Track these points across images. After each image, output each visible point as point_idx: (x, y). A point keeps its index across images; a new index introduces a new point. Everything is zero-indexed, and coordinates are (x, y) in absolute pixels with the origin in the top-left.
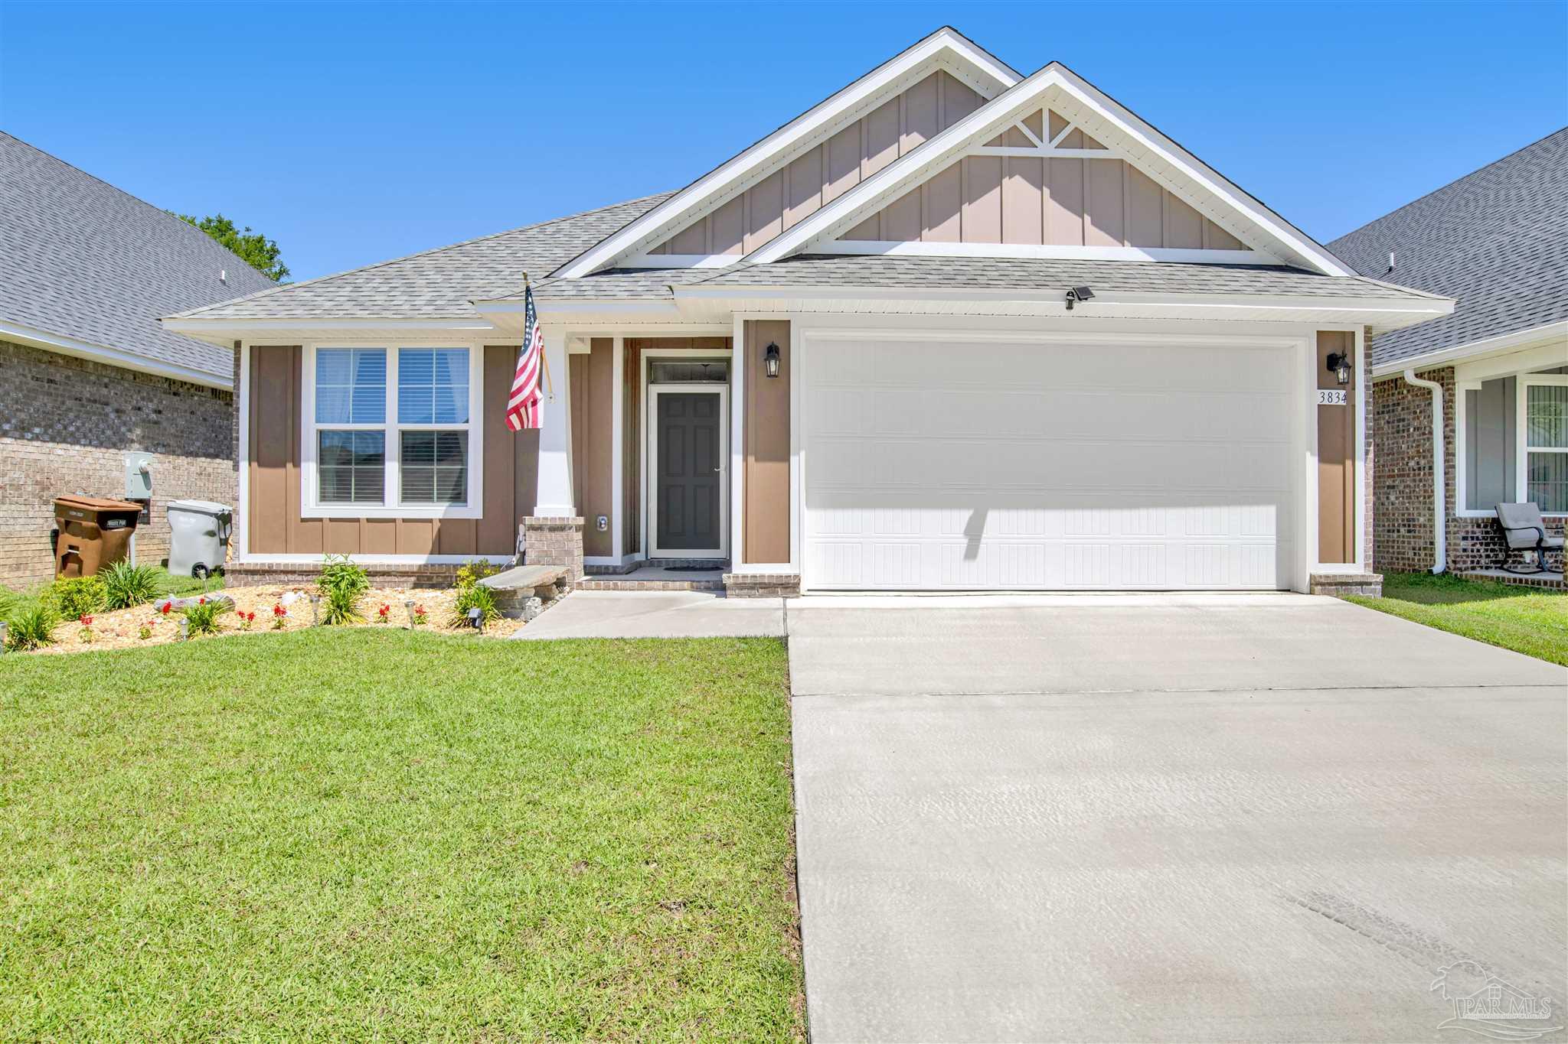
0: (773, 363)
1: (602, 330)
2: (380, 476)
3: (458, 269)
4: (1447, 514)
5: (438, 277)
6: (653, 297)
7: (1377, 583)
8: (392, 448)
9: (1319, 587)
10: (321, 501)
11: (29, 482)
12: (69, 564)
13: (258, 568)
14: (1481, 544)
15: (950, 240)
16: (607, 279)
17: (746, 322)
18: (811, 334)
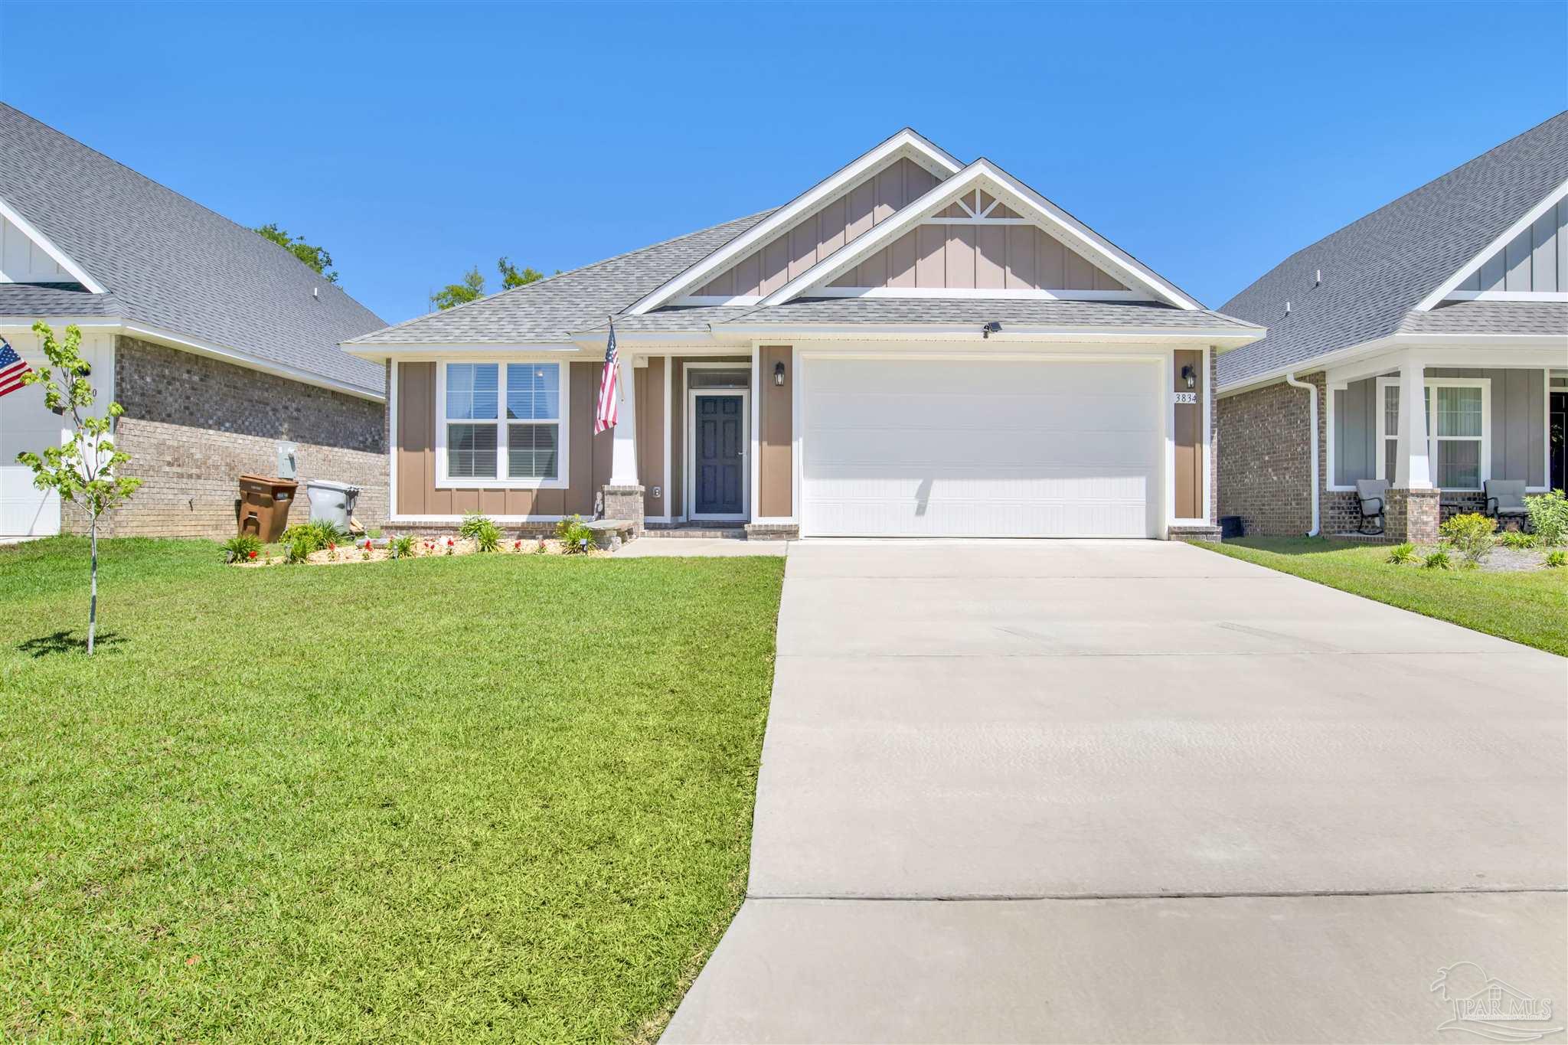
0: (780, 376)
1: (656, 352)
2: (493, 458)
3: (545, 303)
4: (1320, 489)
5: (532, 309)
6: (696, 330)
7: (1218, 533)
8: (503, 435)
9: (1174, 535)
10: (450, 476)
11: (223, 464)
12: (248, 527)
13: (406, 524)
14: (1346, 512)
15: (909, 286)
16: (662, 315)
17: (761, 347)
18: (806, 355)
